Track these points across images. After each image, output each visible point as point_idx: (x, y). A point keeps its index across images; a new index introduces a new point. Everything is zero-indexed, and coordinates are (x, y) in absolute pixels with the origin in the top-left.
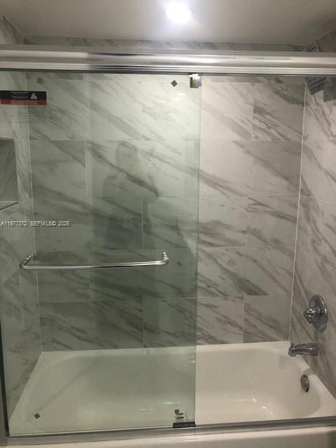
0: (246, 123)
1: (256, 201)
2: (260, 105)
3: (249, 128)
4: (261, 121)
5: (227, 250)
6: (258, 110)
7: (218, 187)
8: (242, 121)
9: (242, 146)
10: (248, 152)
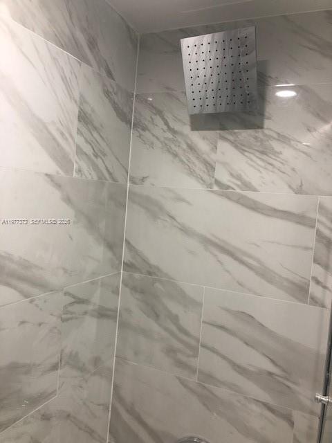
0: (66, 139)
1: (74, 297)
2: (88, 109)
3: (70, 150)
4: (87, 141)
5: (25, 423)
6: (83, 118)
7: (14, 282)
8: (62, 134)
9: (58, 186)
10: (68, 200)
